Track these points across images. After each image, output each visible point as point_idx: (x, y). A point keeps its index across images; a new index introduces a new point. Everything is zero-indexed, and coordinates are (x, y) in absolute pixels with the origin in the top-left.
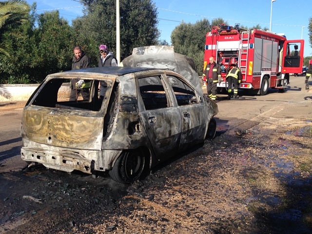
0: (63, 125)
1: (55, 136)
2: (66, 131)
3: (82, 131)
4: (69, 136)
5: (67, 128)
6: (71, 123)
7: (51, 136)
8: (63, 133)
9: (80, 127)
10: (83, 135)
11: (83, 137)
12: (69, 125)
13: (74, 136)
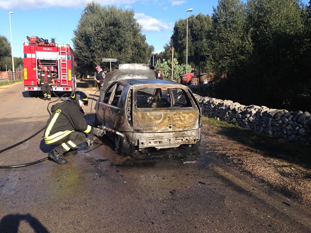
0: (179, 117)
1: (174, 125)
2: (181, 121)
3: (190, 119)
4: (183, 124)
5: (182, 119)
6: (184, 115)
7: (171, 126)
8: (180, 123)
9: (189, 117)
10: (190, 121)
11: (190, 123)
12: (183, 117)
13: (186, 123)
